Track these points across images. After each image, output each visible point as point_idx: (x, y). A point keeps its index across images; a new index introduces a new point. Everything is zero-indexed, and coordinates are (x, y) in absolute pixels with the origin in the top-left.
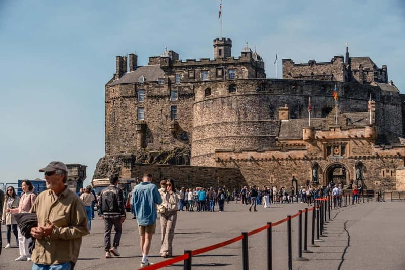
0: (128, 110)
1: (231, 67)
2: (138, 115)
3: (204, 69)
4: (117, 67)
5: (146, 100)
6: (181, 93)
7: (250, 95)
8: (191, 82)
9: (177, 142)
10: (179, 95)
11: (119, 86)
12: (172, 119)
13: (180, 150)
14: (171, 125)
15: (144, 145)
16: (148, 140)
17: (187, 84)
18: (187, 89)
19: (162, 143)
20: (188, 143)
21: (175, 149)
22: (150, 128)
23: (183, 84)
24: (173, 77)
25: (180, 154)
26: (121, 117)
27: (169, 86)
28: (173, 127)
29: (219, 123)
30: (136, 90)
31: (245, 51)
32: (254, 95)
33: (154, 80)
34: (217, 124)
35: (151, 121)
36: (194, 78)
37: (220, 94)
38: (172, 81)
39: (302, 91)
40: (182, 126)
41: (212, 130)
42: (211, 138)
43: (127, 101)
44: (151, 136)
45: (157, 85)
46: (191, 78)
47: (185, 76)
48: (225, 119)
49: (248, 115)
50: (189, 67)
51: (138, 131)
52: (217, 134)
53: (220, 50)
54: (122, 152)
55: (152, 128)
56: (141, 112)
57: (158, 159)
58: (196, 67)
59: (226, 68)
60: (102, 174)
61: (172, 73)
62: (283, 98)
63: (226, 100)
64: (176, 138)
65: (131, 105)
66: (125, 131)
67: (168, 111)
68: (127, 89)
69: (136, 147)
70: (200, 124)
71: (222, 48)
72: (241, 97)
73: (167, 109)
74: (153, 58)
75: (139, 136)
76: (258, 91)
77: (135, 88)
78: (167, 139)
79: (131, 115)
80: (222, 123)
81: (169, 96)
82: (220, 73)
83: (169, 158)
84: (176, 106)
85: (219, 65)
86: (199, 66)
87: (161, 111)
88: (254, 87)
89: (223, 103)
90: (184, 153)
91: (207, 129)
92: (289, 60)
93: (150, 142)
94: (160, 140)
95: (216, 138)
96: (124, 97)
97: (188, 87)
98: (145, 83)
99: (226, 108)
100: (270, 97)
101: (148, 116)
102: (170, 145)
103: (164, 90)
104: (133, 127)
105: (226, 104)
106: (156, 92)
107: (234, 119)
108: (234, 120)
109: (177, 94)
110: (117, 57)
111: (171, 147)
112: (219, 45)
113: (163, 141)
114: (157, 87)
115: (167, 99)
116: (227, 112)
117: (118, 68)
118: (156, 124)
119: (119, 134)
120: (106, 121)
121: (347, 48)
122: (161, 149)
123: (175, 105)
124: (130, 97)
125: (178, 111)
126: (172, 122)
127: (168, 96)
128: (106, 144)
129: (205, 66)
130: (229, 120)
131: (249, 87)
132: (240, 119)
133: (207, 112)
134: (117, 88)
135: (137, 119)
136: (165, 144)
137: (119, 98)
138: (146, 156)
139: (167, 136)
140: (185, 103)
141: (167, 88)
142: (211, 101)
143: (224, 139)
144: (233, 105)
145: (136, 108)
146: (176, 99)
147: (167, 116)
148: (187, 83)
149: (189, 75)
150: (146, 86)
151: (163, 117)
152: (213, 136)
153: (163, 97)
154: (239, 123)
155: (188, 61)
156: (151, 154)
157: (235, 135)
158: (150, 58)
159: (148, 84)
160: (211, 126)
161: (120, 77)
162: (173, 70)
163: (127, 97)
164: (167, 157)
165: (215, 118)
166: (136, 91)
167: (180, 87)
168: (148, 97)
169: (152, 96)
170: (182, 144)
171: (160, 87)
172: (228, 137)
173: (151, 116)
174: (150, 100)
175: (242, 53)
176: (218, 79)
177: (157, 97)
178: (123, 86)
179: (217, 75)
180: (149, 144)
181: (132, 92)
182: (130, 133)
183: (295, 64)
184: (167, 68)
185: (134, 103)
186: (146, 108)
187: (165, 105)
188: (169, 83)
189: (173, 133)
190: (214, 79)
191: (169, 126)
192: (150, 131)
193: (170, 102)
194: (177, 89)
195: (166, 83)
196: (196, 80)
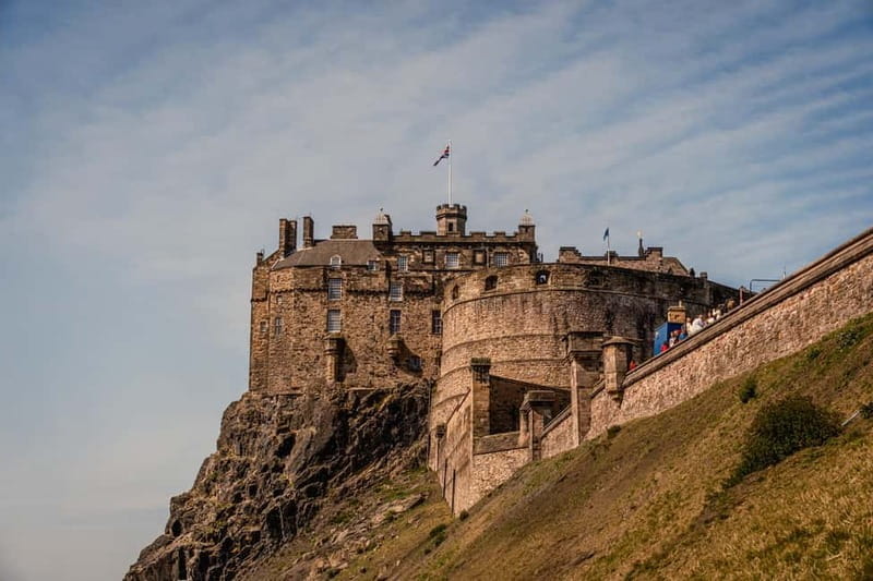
0: (308, 313)
1: (500, 249)
2: (329, 324)
3: (451, 250)
4: (281, 238)
5: (343, 298)
6: (410, 289)
7: (574, 291)
8: (428, 271)
9: (400, 373)
10: (406, 293)
11: (291, 270)
12: (392, 333)
13: (408, 388)
14: (393, 343)
15: (339, 377)
16: (347, 367)
17: (421, 274)
18: (421, 282)
19: (372, 373)
20: (420, 377)
21: (399, 386)
22: (351, 347)
23: (414, 273)
24: (393, 259)
25: (408, 395)
26: (295, 326)
27: (388, 275)
28: (396, 346)
29: (518, 337)
30: (326, 279)
31: (524, 223)
32: (580, 291)
33: (359, 263)
34: (515, 338)
35: (352, 335)
36: (433, 264)
37: (519, 287)
38: (394, 267)
39: (653, 291)
40: (411, 346)
41: (502, 349)
42: (502, 363)
43: (307, 298)
44: (353, 361)
45: (365, 271)
46: (428, 263)
47: (417, 259)
48: (529, 330)
49: (571, 324)
50: (425, 244)
51: (330, 350)
52: (513, 356)
53: (451, 225)
54: (295, 389)
55: (356, 346)
56: (334, 317)
57: (369, 403)
58: (438, 245)
59: (490, 250)
60: (250, 427)
61: (391, 253)
62: (626, 301)
63: (530, 298)
64: (398, 366)
65: (315, 305)
66: (302, 350)
67: (384, 318)
68: (307, 276)
69: (323, 381)
70: (474, 338)
71: (454, 221)
72: (559, 293)
73: (383, 316)
74: (340, 227)
75: (330, 360)
76: (587, 285)
77: (325, 275)
78: (382, 367)
79: (314, 322)
80: (524, 337)
81: (387, 293)
82: (479, 257)
83: (389, 401)
84: (399, 311)
85: (479, 244)
86: (443, 244)
87: (373, 317)
88: (580, 278)
89: (524, 302)
90: (416, 392)
91: (490, 347)
92: (573, 249)
93: (351, 372)
94: (370, 369)
95: (513, 362)
96: (302, 291)
97: (424, 278)
98: (343, 268)
99: (531, 311)
100: (606, 298)
101: (348, 326)
102: (388, 379)
103: (379, 281)
104: (318, 343)
105: (530, 304)
106: (365, 284)
107: (546, 329)
108: (545, 332)
109: (401, 290)
110: (281, 220)
111: (391, 383)
112: (448, 216)
113: (376, 371)
114: (366, 275)
115: (383, 298)
116: (532, 318)
117: (283, 240)
118: (362, 341)
119: (289, 356)
120: (252, 334)
121: (641, 241)
122: (371, 385)
123: (399, 308)
124: (314, 290)
125: (403, 320)
126: (394, 337)
127: (385, 292)
128: (251, 374)
129: (455, 244)
130: (537, 332)
131: (572, 278)
132: (556, 330)
133: (490, 318)
134: (290, 274)
135: (326, 331)
136: (378, 376)
137: (291, 291)
138: (347, 395)
139: (383, 363)
140: (415, 307)
141: (384, 278)
142: (500, 299)
143: (528, 364)
144: (545, 305)
145: (326, 310)
146: (400, 299)
147: (382, 328)
148: (421, 271)
149: (423, 259)
150: (344, 274)
151: (376, 328)
152: (505, 358)
153: (376, 294)
154: (556, 337)
155: (423, 233)
156: (355, 392)
157: (548, 357)
158: (335, 227)
159: (348, 270)
160: (499, 342)
161: (286, 256)
162: (395, 247)
163: (308, 291)
164: (386, 400)
165: (508, 327)
166: (325, 281)
167: (408, 278)
168: (349, 292)
169: (356, 291)
170: (410, 377)
171: (371, 275)
172: (534, 360)
173: (353, 325)
174: (352, 297)
175: (520, 227)
176: (476, 268)
177: (366, 293)
178: (300, 271)
179: (474, 262)
180: (348, 375)
181: (317, 281)
182: (313, 354)
183: (583, 255)
184: (385, 243)
185: (321, 302)
186: (343, 311)
187: (379, 308)
188: (389, 270)
189: (394, 358)
190: (468, 267)
191: (387, 344)
192: (352, 353)
193: (388, 303)
194: (402, 280)
195: (381, 270)
196: (437, 268)
